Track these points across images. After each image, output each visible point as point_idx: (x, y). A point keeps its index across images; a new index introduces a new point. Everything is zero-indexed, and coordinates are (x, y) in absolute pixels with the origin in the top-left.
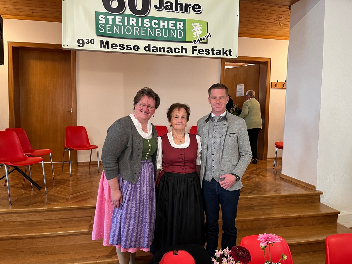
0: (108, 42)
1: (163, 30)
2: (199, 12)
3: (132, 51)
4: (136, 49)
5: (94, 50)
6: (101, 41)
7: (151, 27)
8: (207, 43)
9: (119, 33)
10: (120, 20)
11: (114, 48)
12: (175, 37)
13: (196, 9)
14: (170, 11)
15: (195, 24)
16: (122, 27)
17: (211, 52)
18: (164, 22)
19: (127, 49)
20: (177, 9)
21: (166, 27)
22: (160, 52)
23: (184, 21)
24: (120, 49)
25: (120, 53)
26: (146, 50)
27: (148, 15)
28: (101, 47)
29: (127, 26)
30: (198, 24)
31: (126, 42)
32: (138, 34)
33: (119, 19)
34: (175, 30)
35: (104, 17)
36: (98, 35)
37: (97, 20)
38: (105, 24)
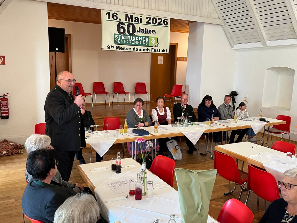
0: (119, 47)
5: (114, 50)
7: (136, 40)
8: (157, 47)
10: (124, 37)
11: (121, 49)
12: (145, 44)
13: (153, 32)
14: (143, 33)
15: (153, 39)
18: (140, 38)
19: (126, 50)
22: (139, 51)
23: (148, 37)
24: (124, 50)
26: (133, 50)
27: (135, 35)
28: (116, 49)
31: (126, 47)
32: (131, 43)
36: (115, 44)
37: (115, 37)
38: (118, 39)
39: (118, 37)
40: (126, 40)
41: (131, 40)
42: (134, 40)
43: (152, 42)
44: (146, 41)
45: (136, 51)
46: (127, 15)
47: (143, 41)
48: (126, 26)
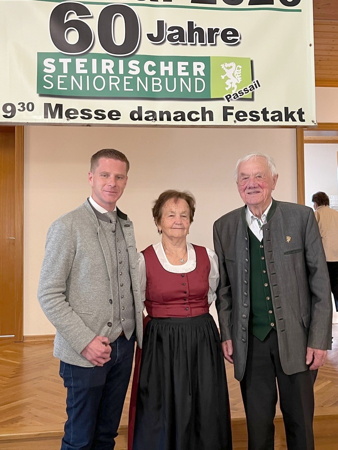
0: (59, 107)
1: (167, 79)
2: (234, 43)
3: (107, 121)
4: (114, 117)
5: (34, 122)
6: (47, 106)
7: (142, 74)
8: (252, 99)
9: (81, 88)
10: (83, 66)
11: (71, 116)
12: (189, 90)
13: (228, 38)
14: (178, 44)
15: (227, 65)
16: (88, 77)
17: (261, 115)
18: (166, 65)
19: (96, 118)
20: (191, 40)
21: (171, 73)
22: (160, 120)
23: (206, 60)
24: (82, 118)
25: (83, 125)
26: (133, 118)
27: (137, 54)
28: (46, 116)
29: (96, 75)
30: (233, 64)
31: (93, 105)
32: (118, 89)
33: (81, 63)
34: (190, 79)
35: (53, 61)
36: (41, 95)
37: (41, 67)
38: (55, 74)
39: (59, 66)
40: (92, 76)
41: (121, 77)
42: (135, 76)
43: (226, 78)
44: (193, 78)
45: (144, 122)
47: (178, 78)
48: (92, 17)
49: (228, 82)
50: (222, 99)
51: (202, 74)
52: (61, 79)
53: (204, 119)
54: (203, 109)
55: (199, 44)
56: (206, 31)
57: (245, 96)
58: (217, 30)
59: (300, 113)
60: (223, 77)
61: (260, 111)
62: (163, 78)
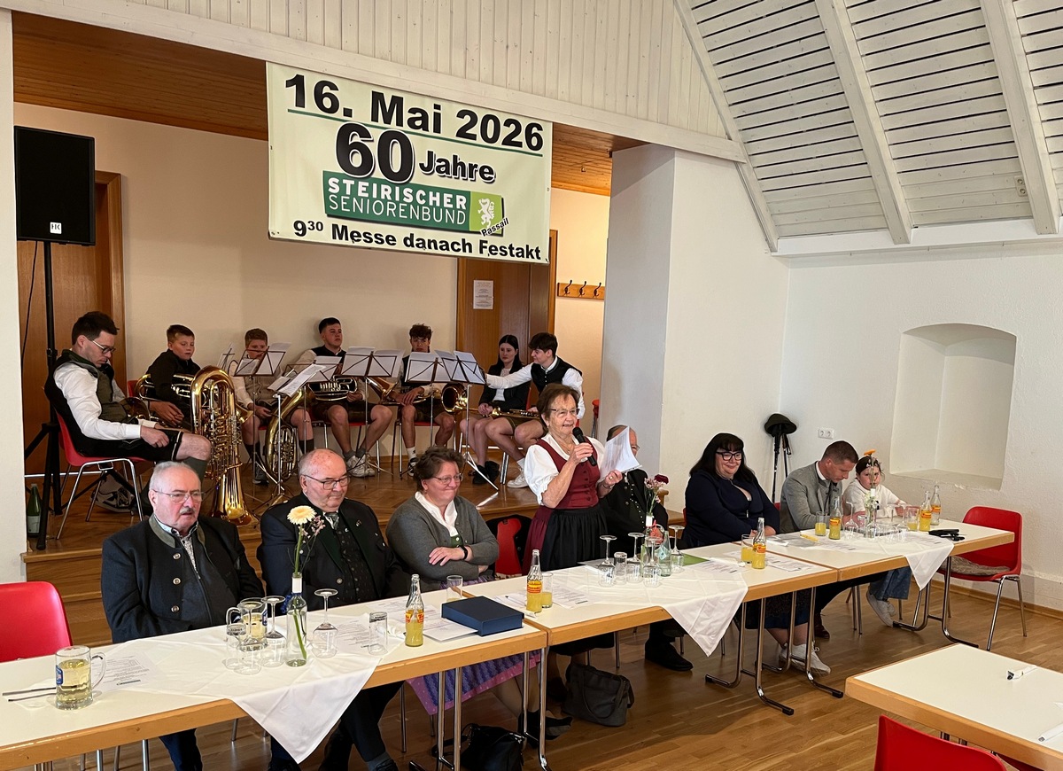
0: (344, 228)
1: (434, 209)
2: (490, 180)
3: (385, 246)
4: (391, 242)
5: (323, 241)
6: (335, 227)
7: (415, 203)
8: (502, 235)
9: (362, 211)
10: (365, 189)
11: (356, 238)
12: (453, 222)
13: (485, 175)
14: (444, 176)
15: (484, 201)
16: (368, 200)
17: (508, 250)
18: (434, 195)
19: (377, 242)
20: (455, 174)
21: (438, 204)
22: (429, 248)
23: (467, 194)
24: (365, 241)
25: (365, 248)
26: (406, 244)
27: (411, 182)
28: (334, 238)
30: (488, 200)
31: (374, 229)
32: (395, 216)
33: (363, 186)
34: (453, 211)
35: (337, 181)
36: (329, 216)
37: (326, 186)
38: (339, 195)
40: (372, 200)
41: (397, 203)
42: (409, 204)
43: (483, 213)
44: (456, 210)
45: (415, 249)
46: (377, 98)
48: (373, 141)
49: (483, 217)
50: (479, 233)
51: (464, 208)
52: (345, 200)
53: (464, 251)
54: (463, 240)
55: (461, 178)
56: (467, 166)
57: (497, 231)
58: (476, 166)
59: (537, 251)
60: (479, 212)
61: (507, 246)
62: (431, 208)
